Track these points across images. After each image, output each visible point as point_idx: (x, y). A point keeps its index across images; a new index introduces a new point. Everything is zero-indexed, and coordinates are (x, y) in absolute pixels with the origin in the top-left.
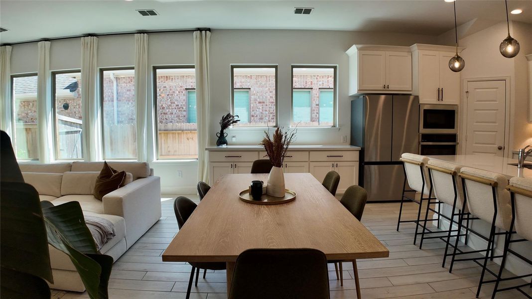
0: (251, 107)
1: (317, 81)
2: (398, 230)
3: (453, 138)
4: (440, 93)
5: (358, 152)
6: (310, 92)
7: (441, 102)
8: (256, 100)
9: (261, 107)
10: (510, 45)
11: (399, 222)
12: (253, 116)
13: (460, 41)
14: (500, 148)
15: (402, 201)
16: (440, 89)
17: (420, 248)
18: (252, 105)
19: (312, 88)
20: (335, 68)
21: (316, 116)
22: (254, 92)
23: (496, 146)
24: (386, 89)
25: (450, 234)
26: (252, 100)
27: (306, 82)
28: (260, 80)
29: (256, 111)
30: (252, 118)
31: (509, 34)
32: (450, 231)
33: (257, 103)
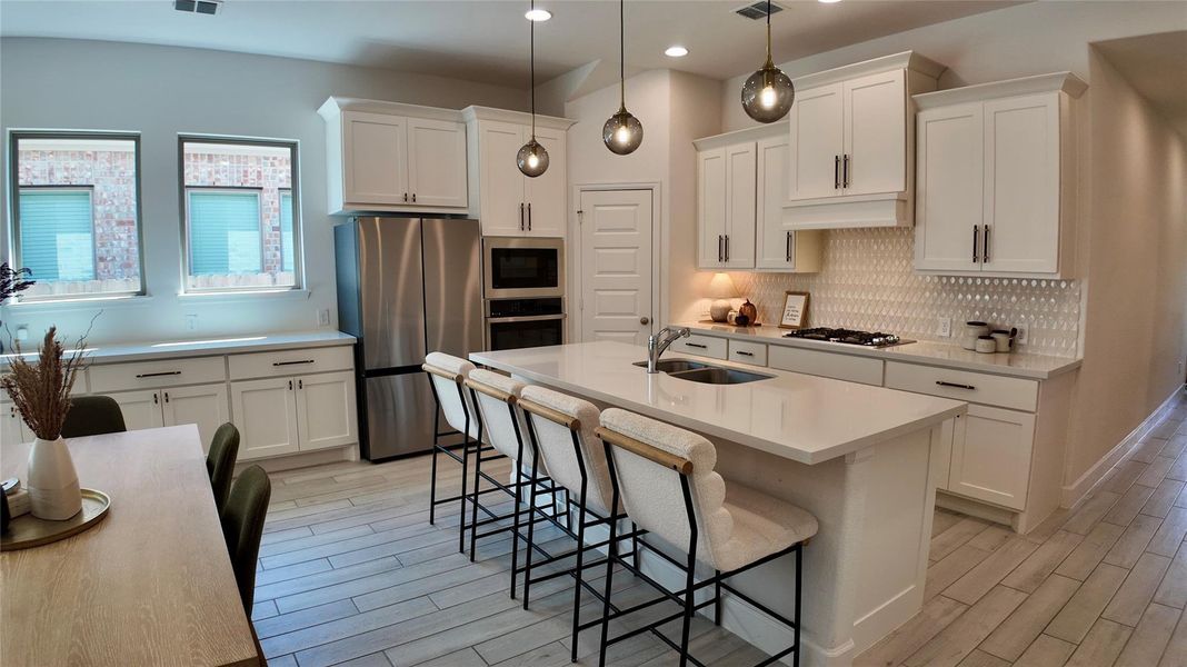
0: (98, 237)
1: (274, 171)
2: (432, 522)
3: (555, 305)
4: (525, 214)
5: (351, 348)
6: (256, 196)
7: (528, 234)
8: (108, 216)
9: (124, 236)
10: (623, 128)
11: (433, 503)
12: (102, 259)
13: (568, 107)
14: (645, 322)
15: (435, 452)
16: (526, 206)
17: (472, 560)
18: (99, 231)
19: (261, 188)
20: (293, 146)
21: (275, 256)
22: (105, 196)
23: (638, 318)
24: (410, 202)
25: (517, 520)
26: (98, 216)
27: (246, 172)
28: (119, 163)
29: (112, 245)
30: (102, 265)
31: (623, 104)
32: (517, 514)
33: (114, 224)
